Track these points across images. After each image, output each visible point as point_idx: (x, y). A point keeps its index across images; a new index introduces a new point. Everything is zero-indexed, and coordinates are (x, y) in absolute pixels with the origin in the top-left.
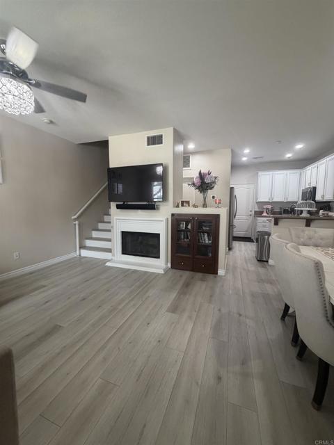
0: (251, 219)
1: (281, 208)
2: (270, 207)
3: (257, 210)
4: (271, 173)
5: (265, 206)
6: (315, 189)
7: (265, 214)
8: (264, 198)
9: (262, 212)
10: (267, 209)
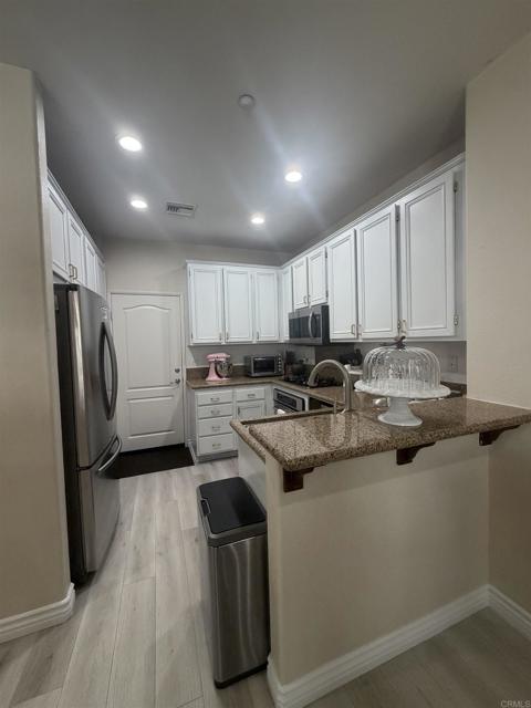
0: (178, 391)
1: (246, 359)
2: (222, 356)
3: (193, 366)
4: (218, 267)
5: (212, 357)
6: (325, 309)
7: (213, 377)
8: (207, 334)
9: (205, 373)
10: (217, 363)
